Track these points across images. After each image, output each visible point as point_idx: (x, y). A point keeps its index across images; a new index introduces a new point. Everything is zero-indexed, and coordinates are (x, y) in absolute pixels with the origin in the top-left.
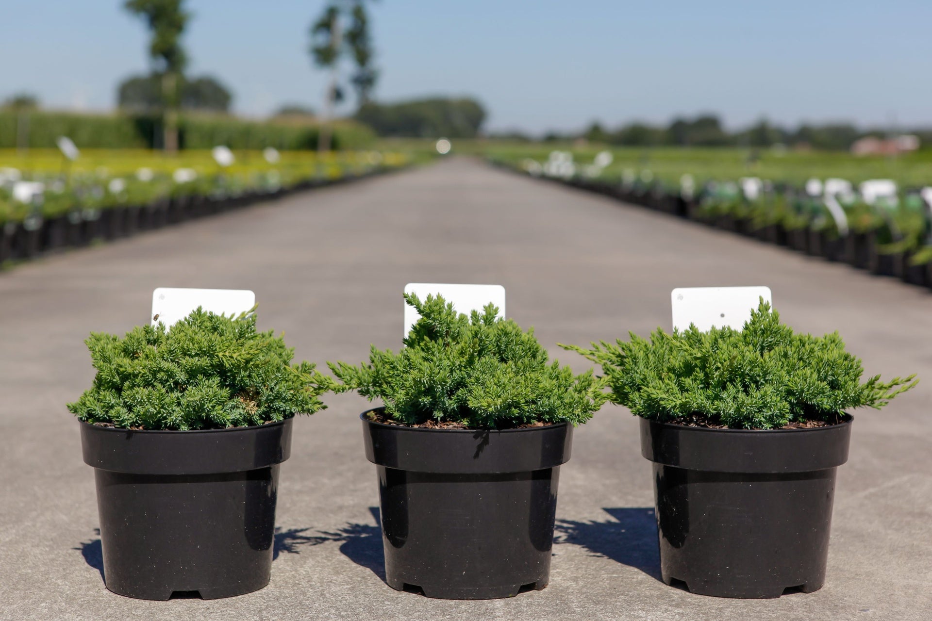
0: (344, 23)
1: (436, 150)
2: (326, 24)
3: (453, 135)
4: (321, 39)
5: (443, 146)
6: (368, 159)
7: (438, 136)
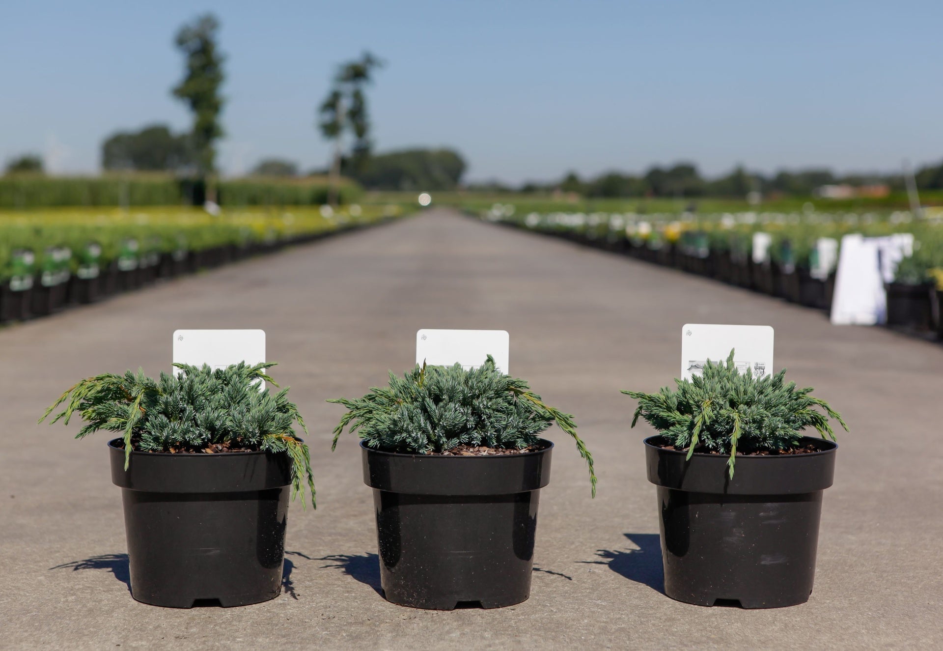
0: (346, 104)
1: (418, 202)
2: (331, 104)
3: (433, 187)
4: (327, 117)
5: (425, 199)
6: (355, 212)
7: (421, 190)
